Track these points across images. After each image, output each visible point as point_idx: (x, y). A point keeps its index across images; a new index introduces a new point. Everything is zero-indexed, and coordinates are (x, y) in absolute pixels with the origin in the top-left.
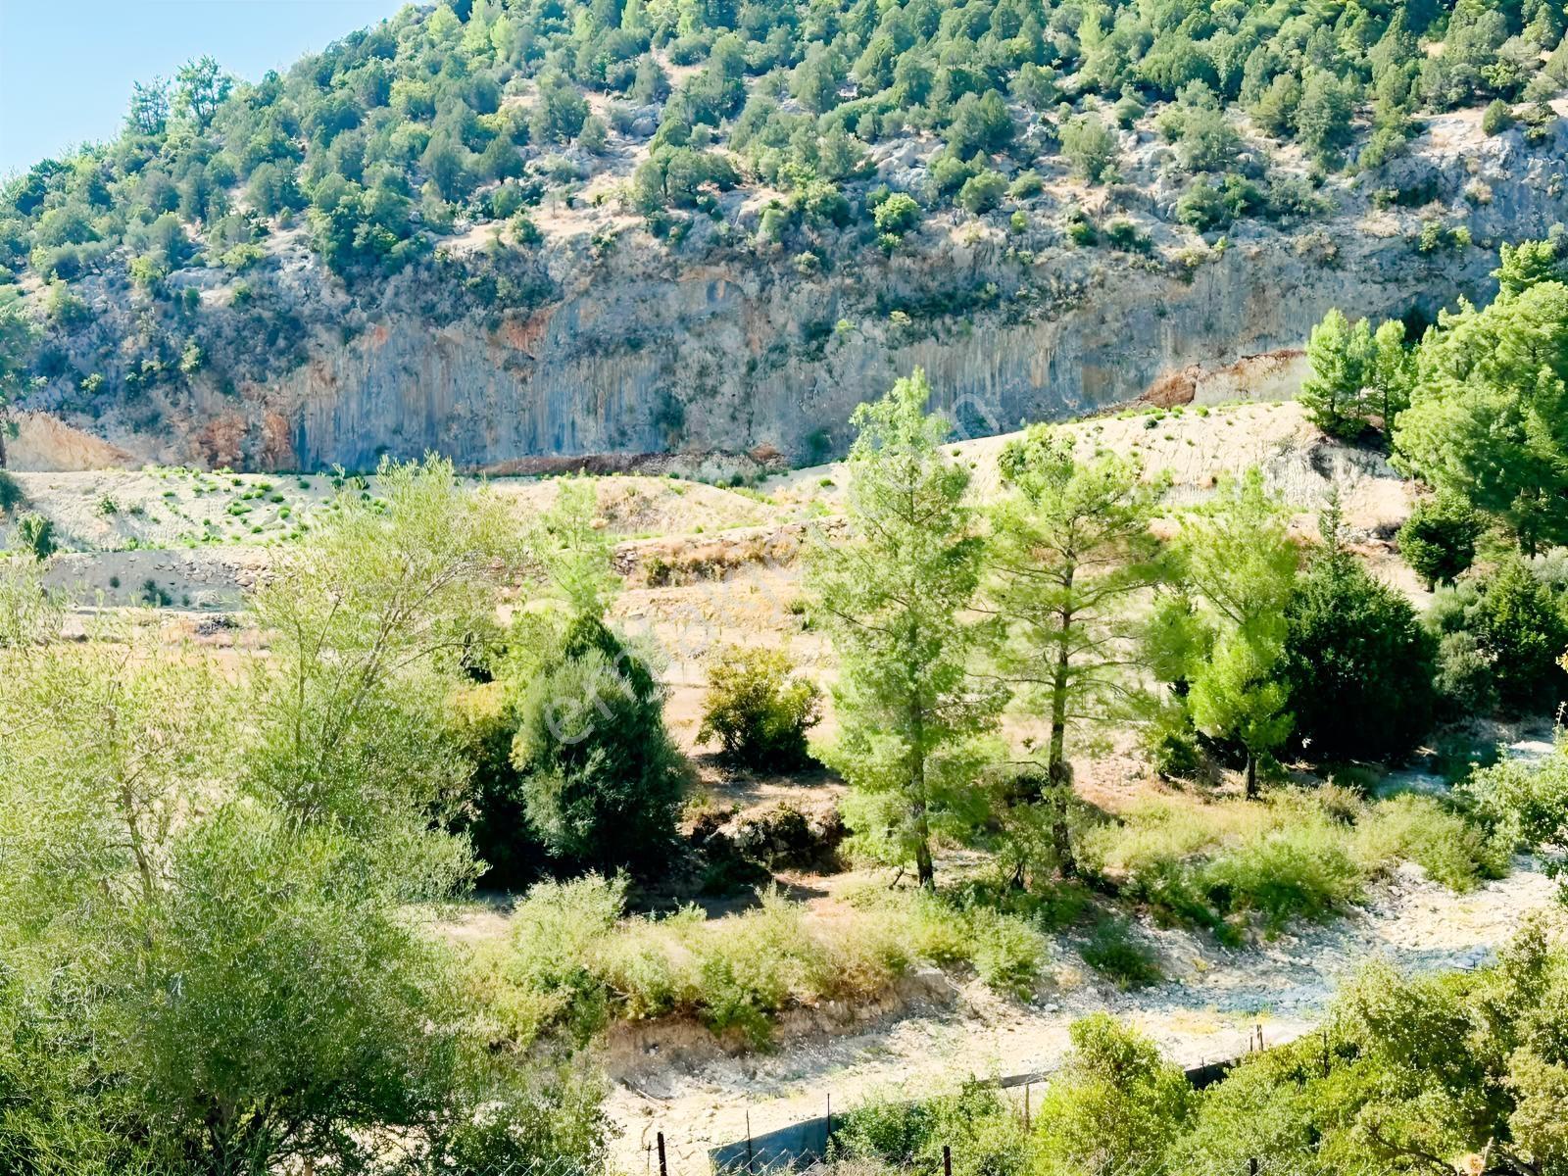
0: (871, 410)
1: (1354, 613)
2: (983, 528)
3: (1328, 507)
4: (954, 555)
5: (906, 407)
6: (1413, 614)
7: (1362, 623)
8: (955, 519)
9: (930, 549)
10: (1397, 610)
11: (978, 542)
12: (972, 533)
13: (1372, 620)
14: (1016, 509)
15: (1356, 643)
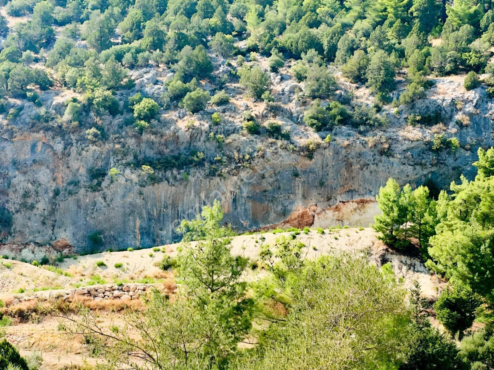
0: (190, 223)
1: (430, 350)
2: (251, 294)
3: (414, 288)
4: (238, 309)
5: (210, 224)
6: (456, 352)
7: (433, 355)
8: (238, 289)
9: (226, 306)
10: (450, 349)
11: (250, 302)
12: (247, 297)
13: (440, 354)
14: (270, 283)
15: (431, 366)
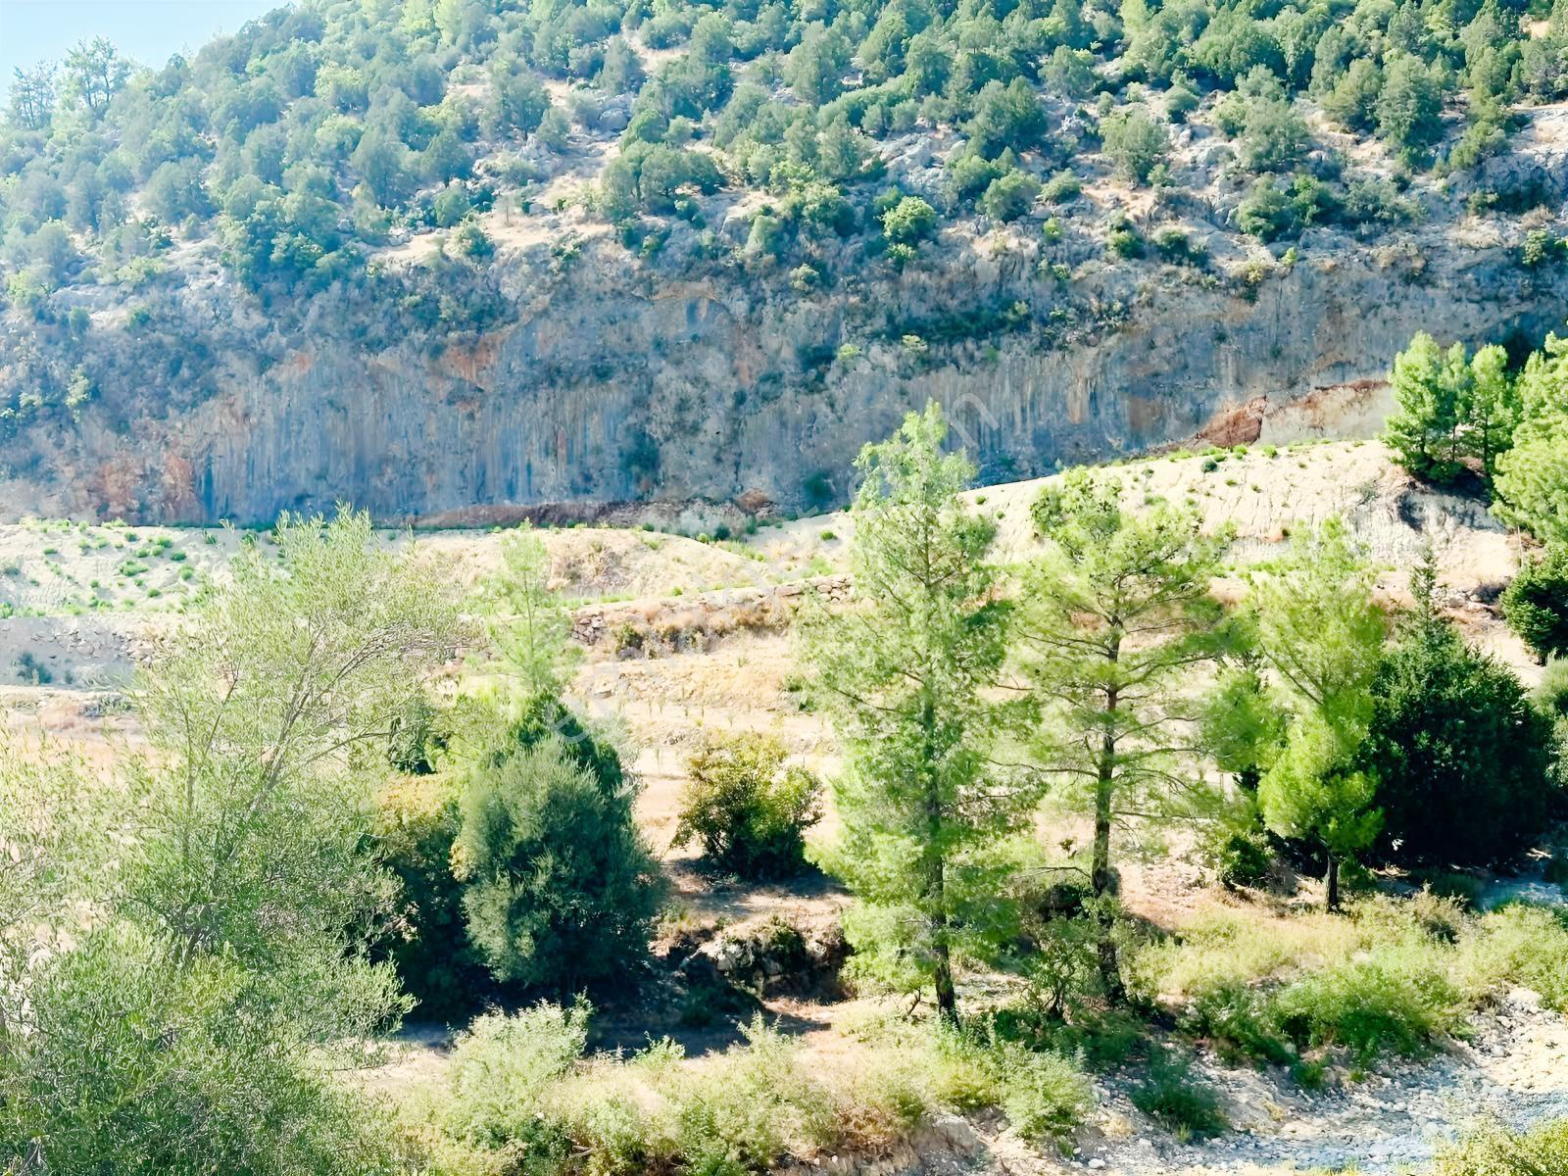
0: (878, 450)
1: (1451, 690)
2: (1014, 591)
3: (1422, 564)
4: (978, 621)
6: (1522, 691)
7: (1462, 702)
9: (946, 616)
10: (1502, 687)
11: (1006, 607)
12: (997, 597)
13: (1473, 699)
14: (1050, 569)
15: (1454, 725)
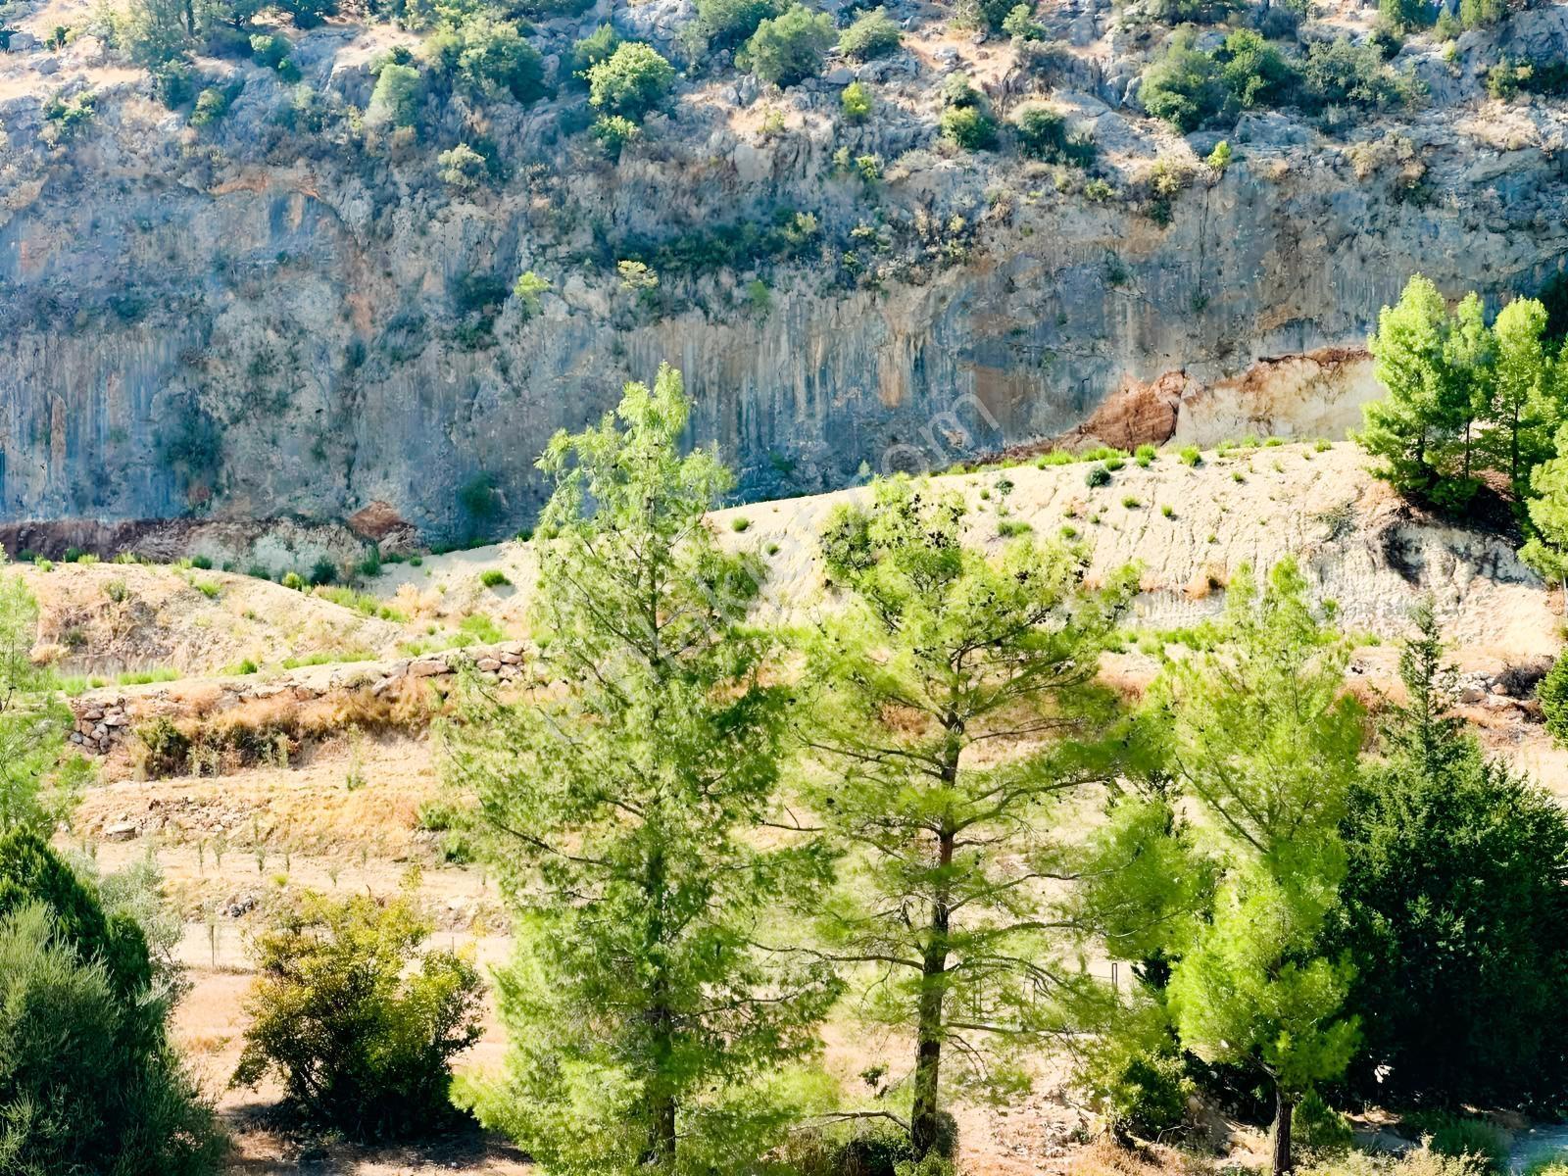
0: (577, 443)
1: (1462, 832)
2: (792, 672)
3: (1418, 636)
4: (733, 722)
5: (643, 441)
7: (1479, 850)
9: (683, 712)
10: (1541, 827)
11: (779, 698)
12: (765, 682)
13: (1495, 845)
14: (852, 636)
15: (1469, 886)
